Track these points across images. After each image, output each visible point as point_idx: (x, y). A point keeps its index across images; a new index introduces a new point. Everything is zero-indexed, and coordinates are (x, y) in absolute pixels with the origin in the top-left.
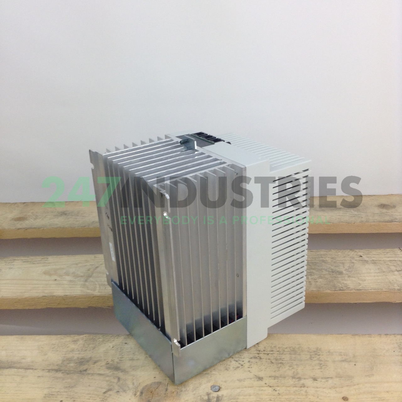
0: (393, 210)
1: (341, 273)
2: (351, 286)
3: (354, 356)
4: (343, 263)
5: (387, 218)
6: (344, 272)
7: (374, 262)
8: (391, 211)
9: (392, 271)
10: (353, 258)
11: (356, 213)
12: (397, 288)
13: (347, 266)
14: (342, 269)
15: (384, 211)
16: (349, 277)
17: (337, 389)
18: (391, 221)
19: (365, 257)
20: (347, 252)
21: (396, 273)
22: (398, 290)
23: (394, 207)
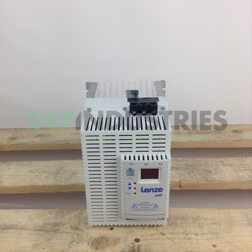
0: (241, 134)
1: (210, 172)
2: (217, 179)
3: (219, 221)
4: (212, 166)
5: (238, 139)
6: (213, 171)
7: (230, 165)
8: (240, 135)
9: (241, 171)
10: (218, 162)
11: (219, 135)
12: (244, 180)
13: (214, 167)
14: (211, 169)
15: (236, 134)
16: (215, 174)
17: (210, 241)
18: (240, 141)
19: (225, 162)
20: (214, 159)
21: (244, 171)
22: (245, 182)
23: (242, 132)
